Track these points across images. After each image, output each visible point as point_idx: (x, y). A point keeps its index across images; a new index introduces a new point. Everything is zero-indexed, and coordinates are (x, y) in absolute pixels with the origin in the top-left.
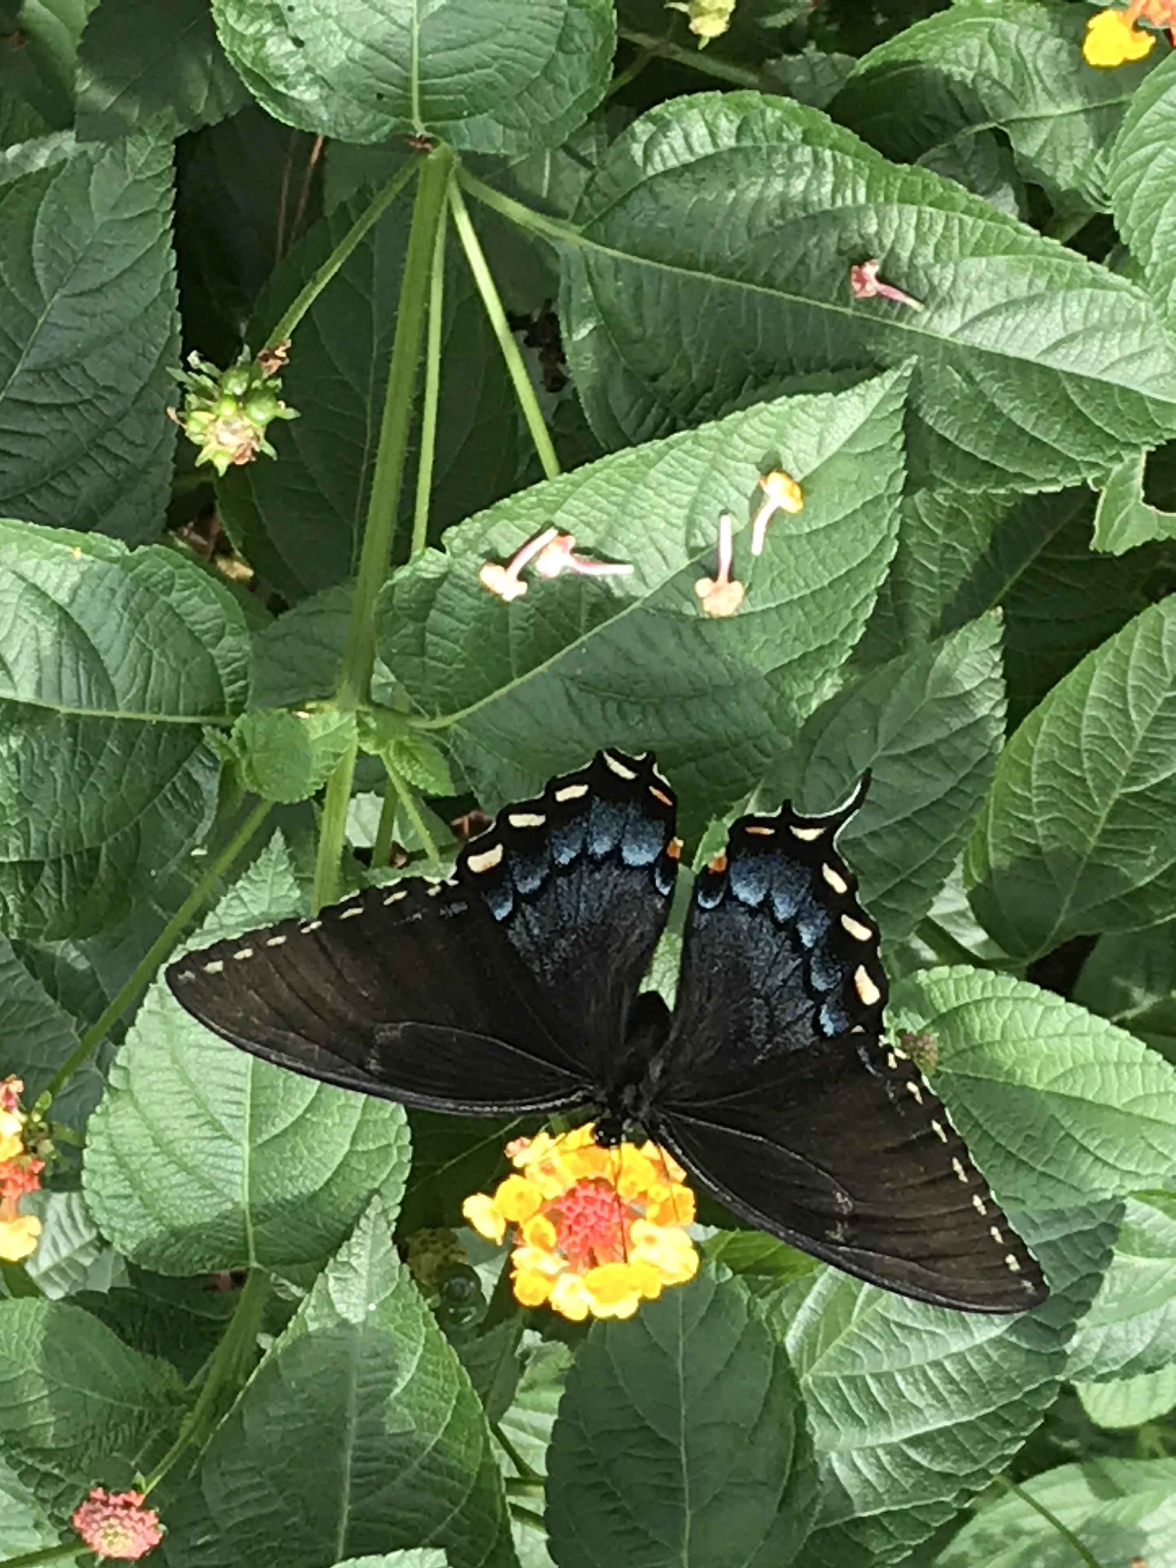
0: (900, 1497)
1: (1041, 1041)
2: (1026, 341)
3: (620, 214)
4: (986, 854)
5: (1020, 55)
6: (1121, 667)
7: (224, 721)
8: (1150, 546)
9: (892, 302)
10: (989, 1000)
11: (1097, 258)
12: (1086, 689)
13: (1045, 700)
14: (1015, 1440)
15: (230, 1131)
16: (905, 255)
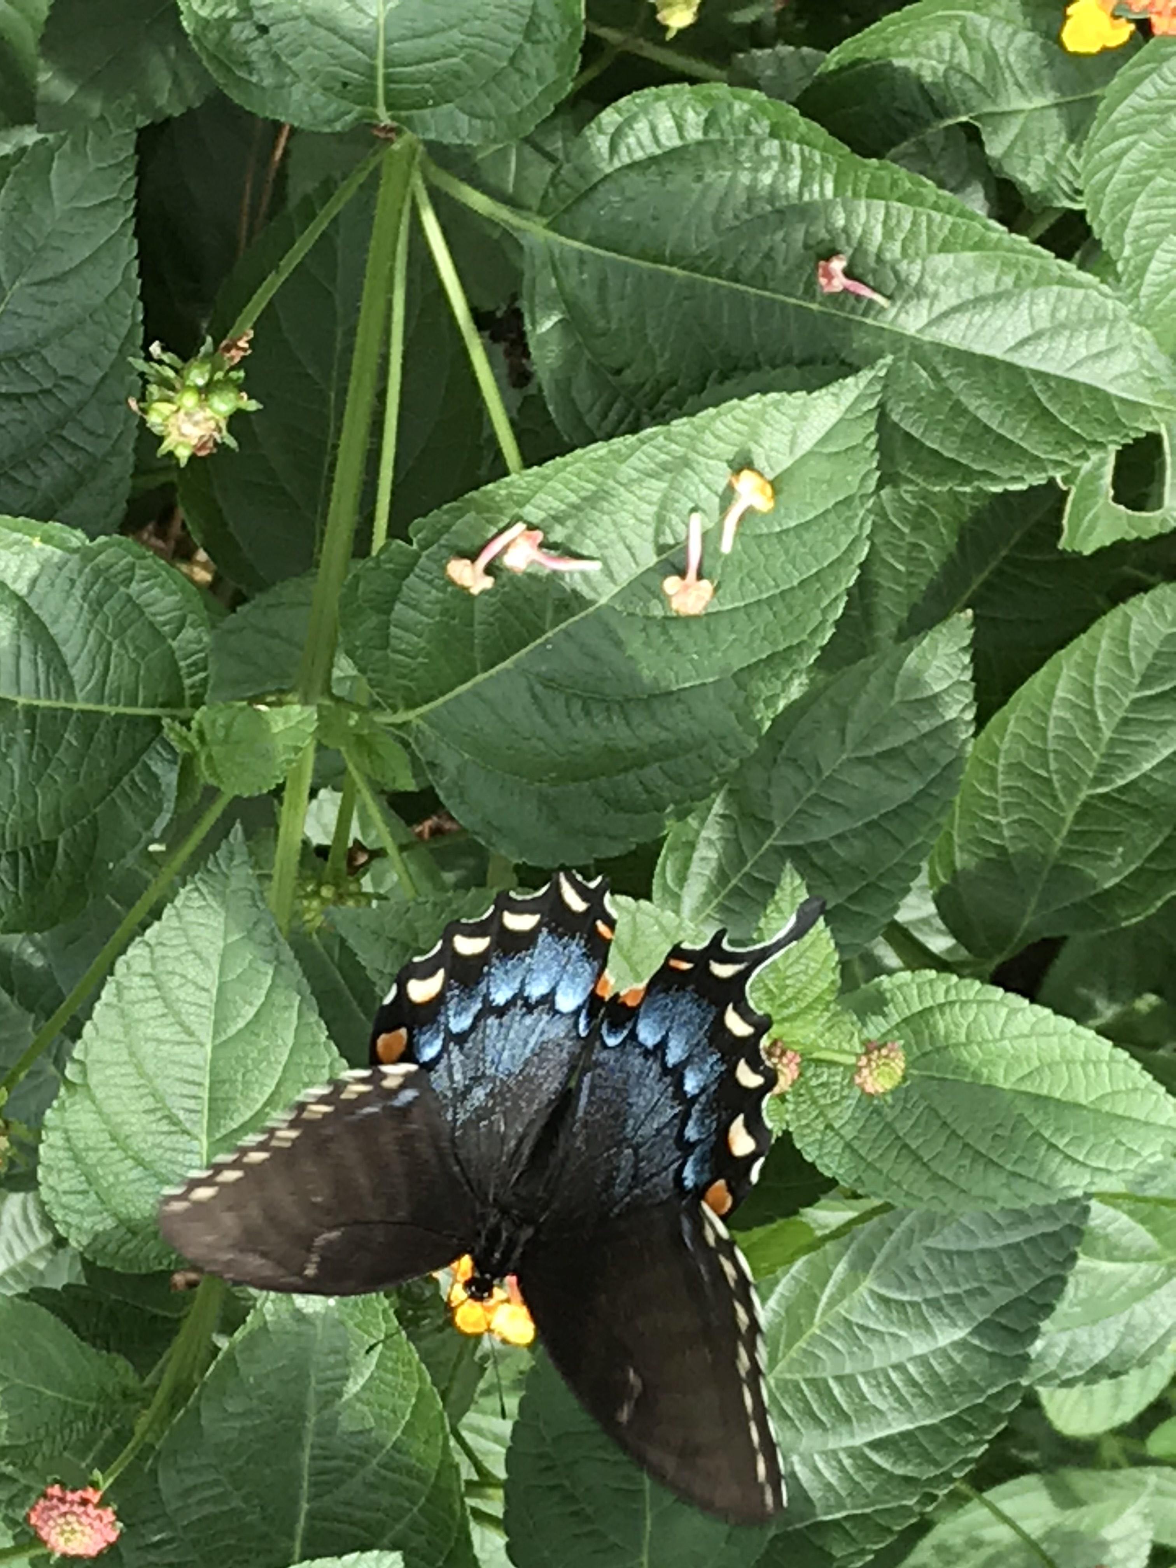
0: (863, 1501)
1: (1006, 1043)
2: (993, 338)
3: (585, 207)
4: (951, 853)
5: (993, 49)
6: (1087, 667)
7: (182, 713)
8: (1120, 548)
9: (858, 298)
10: (952, 1003)
11: (1064, 254)
12: (1052, 689)
13: (1013, 699)
14: (978, 1443)
15: (188, 1125)
16: (873, 249)
